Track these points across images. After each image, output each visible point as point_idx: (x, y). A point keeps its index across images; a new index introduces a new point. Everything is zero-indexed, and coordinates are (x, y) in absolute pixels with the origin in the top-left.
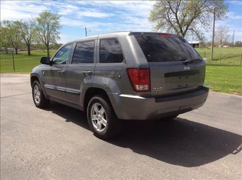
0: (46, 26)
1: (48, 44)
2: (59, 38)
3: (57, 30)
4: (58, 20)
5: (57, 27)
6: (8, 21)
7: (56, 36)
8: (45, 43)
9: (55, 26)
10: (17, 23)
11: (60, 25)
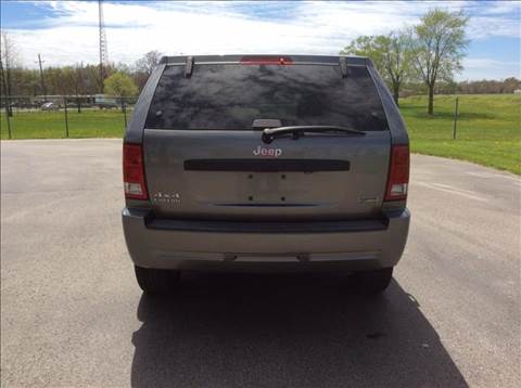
0: (434, 41)
1: (433, 82)
2: (461, 68)
3: (458, 50)
4: (462, 27)
5: (458, 43)
6: (366, 38)
7: (454, 63)
8: (428, 82)
9: (455, 42)
10: (382, 40)
11: (465, 39)
